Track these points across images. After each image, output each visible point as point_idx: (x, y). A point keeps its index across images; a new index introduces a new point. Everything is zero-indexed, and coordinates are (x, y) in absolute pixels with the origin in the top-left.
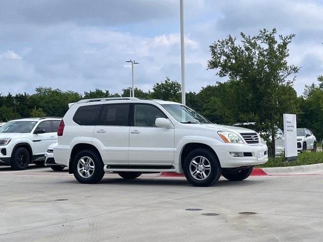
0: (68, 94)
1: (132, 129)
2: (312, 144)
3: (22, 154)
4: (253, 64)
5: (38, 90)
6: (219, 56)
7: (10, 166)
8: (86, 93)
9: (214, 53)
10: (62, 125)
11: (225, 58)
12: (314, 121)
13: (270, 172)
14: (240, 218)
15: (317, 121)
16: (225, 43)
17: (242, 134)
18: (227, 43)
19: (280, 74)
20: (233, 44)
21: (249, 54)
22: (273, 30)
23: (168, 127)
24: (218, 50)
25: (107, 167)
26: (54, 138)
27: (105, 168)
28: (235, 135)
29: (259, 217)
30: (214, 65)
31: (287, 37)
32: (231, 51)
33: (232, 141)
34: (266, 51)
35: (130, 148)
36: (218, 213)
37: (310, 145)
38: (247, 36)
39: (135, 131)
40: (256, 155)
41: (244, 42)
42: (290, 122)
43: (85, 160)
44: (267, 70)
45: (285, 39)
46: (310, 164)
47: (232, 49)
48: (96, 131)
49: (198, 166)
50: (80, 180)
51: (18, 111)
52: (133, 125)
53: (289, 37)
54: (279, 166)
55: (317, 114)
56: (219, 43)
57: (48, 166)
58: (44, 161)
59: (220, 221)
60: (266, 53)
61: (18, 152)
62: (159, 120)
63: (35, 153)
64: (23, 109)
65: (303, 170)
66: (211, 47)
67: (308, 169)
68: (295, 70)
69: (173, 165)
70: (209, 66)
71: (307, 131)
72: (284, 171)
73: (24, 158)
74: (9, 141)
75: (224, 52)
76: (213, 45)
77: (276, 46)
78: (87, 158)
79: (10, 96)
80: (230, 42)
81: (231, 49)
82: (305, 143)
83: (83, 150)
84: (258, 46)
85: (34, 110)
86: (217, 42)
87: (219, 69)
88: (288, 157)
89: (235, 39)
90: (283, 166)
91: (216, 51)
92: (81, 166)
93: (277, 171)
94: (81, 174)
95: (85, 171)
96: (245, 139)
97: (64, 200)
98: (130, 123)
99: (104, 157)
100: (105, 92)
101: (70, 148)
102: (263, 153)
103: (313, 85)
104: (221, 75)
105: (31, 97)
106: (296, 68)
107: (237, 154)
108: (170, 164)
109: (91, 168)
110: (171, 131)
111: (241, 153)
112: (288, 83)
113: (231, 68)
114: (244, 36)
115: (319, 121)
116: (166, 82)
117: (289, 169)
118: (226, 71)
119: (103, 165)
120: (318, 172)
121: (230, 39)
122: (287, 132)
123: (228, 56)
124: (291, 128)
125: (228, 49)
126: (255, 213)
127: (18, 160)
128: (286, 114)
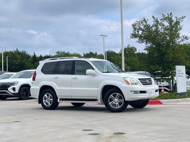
1: (74, 76)
5: (57, 53)
6: (138, 30)
7: (18, 98)
8: (84, 54)
9: (135, 29)
10: (35, 74)
11: (142, 32)
13: (165, 103)
16: (141, 22)
17: (139, 79)
20: (146, 23)
23: (94, 75)
24: (137, 27)
25: (60, 100)
27: (58, 100)
28: (135, 80)
30: (134, 36)
31: (180, 18)
33: (132, 84)
35: (73, 88)
36: (100, 133)
38: (156, 18)
39: (75, 77)
40: (149, 92)
41: (154, 21)
42: (181, 71)
43: (48, 95)
47: (146, 26)
48: (53, 78)
49: (114, 99)
50: (45, 108)
52: (74, 74)
53: (181, 18)
54: (171, 98)
61: (23, 89)
62: (88, 71)
65: (187, 101)
66: (133, 25)
69: (97, 99)
70: (131, 37)
72: (174, 102)
73: (26, 93)
74: (17, 83)
75: (141, 28)
76: (134, 24)
78: (48, 94)
80: (144, 22)
83: (46, 89)
86: (136, 22)
87: (138, 39)
88: (179, 92)
89: (148, 20)
90: (175, 98)
91: (136, 27)
92: (45, 99)
93: (170, 102)
94: (45, 104)
95: (48, 102)
96: (141, 82)
98: (72, 73)
99: (58, 94)
100: (95, 53)
101: (39, 88)
102: (155, 91)
104: (140, 42)
105: (53, 57)
106: (187, 37)
107: (136, 92)
108: (95, 98)
109: (51, 100)
110: (96, 78)
111: (138, 91)
113: (145, 38)
114: (154, 18)
116: (128, 47)
117: (178, 101)
119: (58, 99)
121: (145, 20)
122: (178, 77)
124: (181, 75)
125: (143, 26)
126: (124, 133)
127: (23, 94)
128: (177, 66)
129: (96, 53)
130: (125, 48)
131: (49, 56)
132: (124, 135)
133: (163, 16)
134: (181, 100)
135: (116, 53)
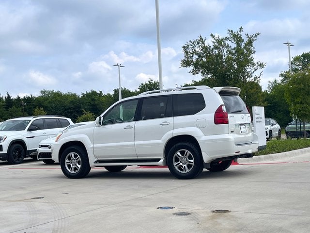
0: (68, 95)
2: (277, 132)
3: (17, 149)
4: (222, 61)
5: (42, 92)
6: (191, 55)
7: (7, 161)
8: (83, 94)
9: (187, 53)
11: (197, 57)
12: (277, 112)
13: (242, 162)
14: (213, 218)
15: (279, 112)
16: (196, 43)
18: (198, 43)
19: (248, 70)
20: (204, 44)
21: (219, 53)
22: (240, 29)
24: (190, 50)
26: (46, 134)
29: (233, 217)
30: (187, 63)
32: (202, 50)
34: (234, 49)
36: (190, 212)
37: (275, 133)
38: (216, 36)
41: (214, 42)
42: (259, 114)
44: (236, 66)
45: (251, 37)
46: (279, 152)
47: (203, 48)
51: (26, 111)
53: (254, 36)
55: (280, 106)
56: (191, 43)
57: (40, 160)
58: (36, 156)
59: (192, 222)
60: (234, 52)
61: (13, 147)
63: (29, 148)
64: (30, 109)
65: (272, 158)
66: (184, 47)
67: (277, 158)
68: (262, 65)
70: (182, 65)
71: (273, 121)
72: (255, 160)
73: (20, 153)
74: (5, 139)
75: (196, 51)
76: (186, 46)
77: (243, 45)
79: (19, 98)
80: (201, 42)
81: (201, 48)
82: (271, 131)
84: (227, 45)
85: (36, 110)
86: (189, 43)
87: (191, 68)
89: (206, 39)
90: (254, 155)
91: (188, 51)
93: (248, 161)
97: (40, 198)
100: (99, 92)
103: (275, 80)
104: (194, 72)
105: (37, 99)
112: (255, 78)
113: (202, 66)
114: (214, 36)
115: (282, 111)
116: (150, 82)
118: (198, 69)
120: (286, 160)
121: (201, 39)
122: (256, 123)
123: (200, 56)
124: (260, 120)
125: (199, 49)
126: (228, 211)
127: (14, 155)
128: (255, 107)
129: (101, 92)
130: (146, 84)
131: (30, 97)
132: (230, 213)
133: (229, 33)
134: (265, 157)
135: (131, 91)
